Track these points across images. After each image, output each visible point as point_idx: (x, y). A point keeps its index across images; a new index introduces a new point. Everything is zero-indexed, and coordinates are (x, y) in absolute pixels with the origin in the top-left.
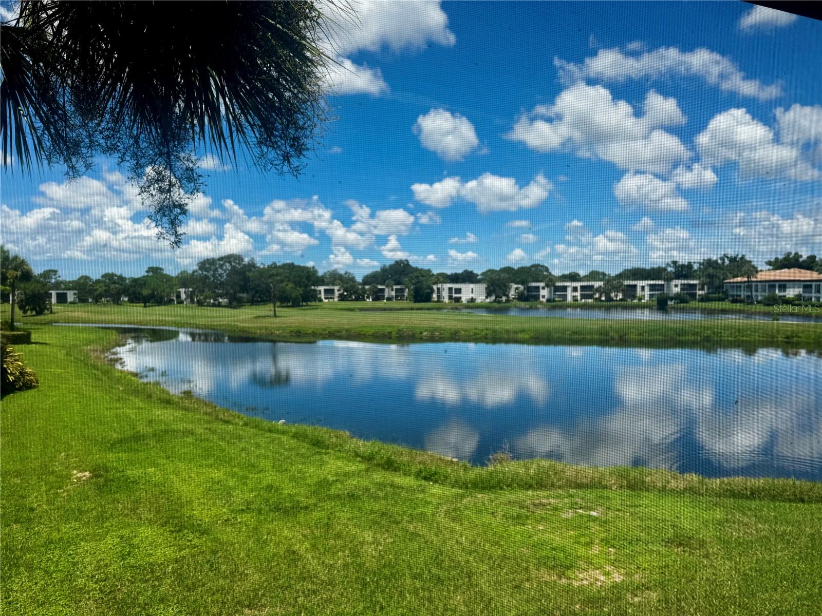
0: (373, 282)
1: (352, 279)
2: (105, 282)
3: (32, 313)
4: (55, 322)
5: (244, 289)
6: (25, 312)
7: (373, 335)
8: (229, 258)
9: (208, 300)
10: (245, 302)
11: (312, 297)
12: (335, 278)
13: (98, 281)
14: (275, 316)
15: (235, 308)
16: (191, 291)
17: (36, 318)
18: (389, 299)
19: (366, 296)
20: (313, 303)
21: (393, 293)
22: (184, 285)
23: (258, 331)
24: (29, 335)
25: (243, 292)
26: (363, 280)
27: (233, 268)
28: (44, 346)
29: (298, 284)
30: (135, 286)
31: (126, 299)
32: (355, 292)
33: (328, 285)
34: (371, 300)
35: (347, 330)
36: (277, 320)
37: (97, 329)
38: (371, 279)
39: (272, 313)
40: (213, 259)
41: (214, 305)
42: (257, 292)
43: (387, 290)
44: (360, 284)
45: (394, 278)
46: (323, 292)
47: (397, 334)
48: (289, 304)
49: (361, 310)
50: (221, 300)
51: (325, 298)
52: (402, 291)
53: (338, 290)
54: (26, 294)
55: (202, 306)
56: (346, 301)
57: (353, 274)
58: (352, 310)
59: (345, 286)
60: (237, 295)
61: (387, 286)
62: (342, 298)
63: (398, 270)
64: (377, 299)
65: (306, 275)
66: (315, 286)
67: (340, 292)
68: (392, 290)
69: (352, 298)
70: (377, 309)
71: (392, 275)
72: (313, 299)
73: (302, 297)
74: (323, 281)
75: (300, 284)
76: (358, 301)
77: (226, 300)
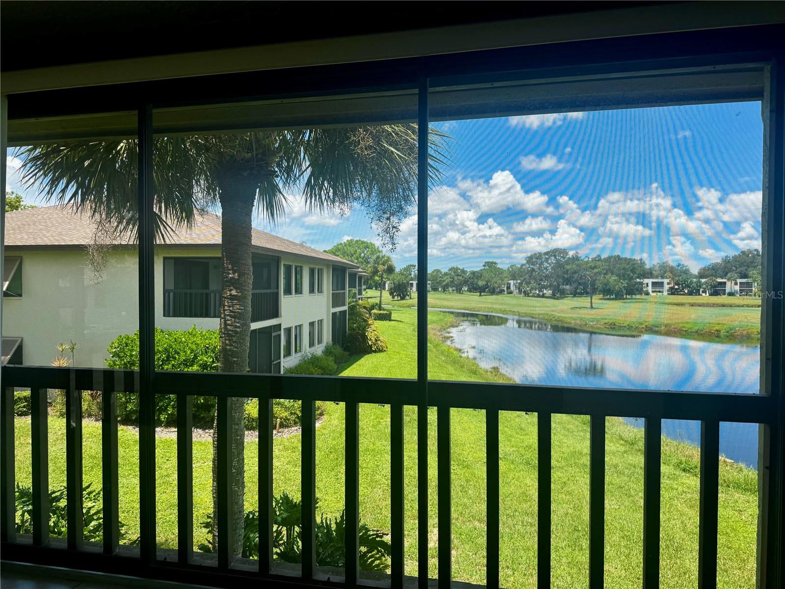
0: (712, 275)
1: (686, 272)
2: (451, 274)
4: (413, 306)
5: (568, 282)
6: (393, 297)
7: (696, 332)
8: (555, 252)
9: (533, 291)
10: (568, 294)
11: (637, 290)
12: (665, 270)
13: (446, 274)
14: (592, 307)
15: (558, 299)
16: (519, 283)
17: (400, 302)
18: (731, 294)
19: (701, 290)
20: (638, 296)
21: (737, 288)
22: (514, 278)
23: (573, 322)
24: (390, 314)
25: (567, 284)
26: (699, 273)
27: (558, 261)
29: (622, 276)
30: (473, 278)
31: (466, 289)
32: (688, 286)
33: (657, 277)
34: (708, 294)
36: (594, 311)
38: (710, 271)
39: (589, 305)
40: (540, 253)
41: (539, 296)
42: (580, 284)
43: (728, 284)
44: (696, 277)
45: (739, 270)
46: (650, 285)
48: (612, 297)
49: (692, 305)
50: (545, 292)
51: (653, 292)
52: (749, 285)
53: (668, 284)
55: (528, 296)
56: (678, 294)
57: (686, 266)
58: (682, 304)
59: (677, 278)
60: (561, 287)
61: (729, 280)
62: (672, 291)
63: (745, 262)
64: (715, 293)
65: (631, 268)
66: (640, 279)
67: (670, 286)
68: (736, 284)
69: (684, 292)
70: (714, 304)
71: (736, 268)
72: (638, 293)
73: (626, 290)
74: (651, 273)
75: (624, 276)
76: (692, 295)
77: (550, 292)
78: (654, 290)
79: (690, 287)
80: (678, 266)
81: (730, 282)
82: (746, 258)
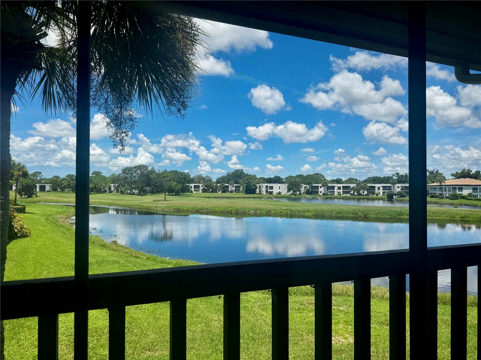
0: (222, 182)
1: (210, 180)
2: (68, 179)
3: (25, 196)
4: (39, 202)
5: (148, 185)
6: (21, 196)
7: (221, 212)
8: (140, 167)
9: (127, 191)
10: (148, 193)
12: (200, 179)
13: (64, 179)
14: (165, 200)
15: (142, 195)
16: (117, 186)
17: (27, 199)
18: (231, 192)
19: (218, 190)
20: (187, 193)
21: (234, 189)
22: (113, 182)
23: (155, 209)
24: (25, 208)
25: (147, 187)
26: (216, 181)
27: (142, 173)
28: (33, 214)
29: (179, 182)
32: (211, 188)
33: (196, 183)
34: (221, 192)
35: (206, 209)
36: (166, 202)
37: (62, 206)
38: (221, 180)
39: (164, 199)
40: (131, 167)
41: (130, 194)
42: (155, 186)
43: (230, 187)
44: (215, 183)
45: (234, 180)
46: (193, 187)
47: (236, 211)
48: (173, 194)
49: (215, 198)
50: (134, 191)
51: (194, 191)
52: (239, 187)
53: (202, 186)
54: (22, 185)
55: (123, 194)
56: (207, 192)
57: (211, 177)
58: (210, 198)
59: (206, 184)
60: (144, 188)
61: (230, 184)
62: (204, 191)
63: (237, 175)
64: (224, 191)
65: (184, 177)
66: (188, 184)
67: (203, 188)
68: (233, 187)
69: (210, 191)
70: (224, 197)
71: (233, 178)
72: (187, 191)
73: (181, 190)
74: (193, 181)
75: (180, 182)
76: (213, 192)
77: (137, 191)
78: (195, 190)
79: (212, 188)
80: (206, 177)
81: (231, 186)
82: (237, 173)
